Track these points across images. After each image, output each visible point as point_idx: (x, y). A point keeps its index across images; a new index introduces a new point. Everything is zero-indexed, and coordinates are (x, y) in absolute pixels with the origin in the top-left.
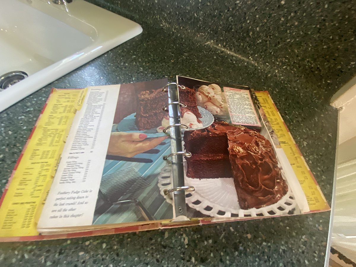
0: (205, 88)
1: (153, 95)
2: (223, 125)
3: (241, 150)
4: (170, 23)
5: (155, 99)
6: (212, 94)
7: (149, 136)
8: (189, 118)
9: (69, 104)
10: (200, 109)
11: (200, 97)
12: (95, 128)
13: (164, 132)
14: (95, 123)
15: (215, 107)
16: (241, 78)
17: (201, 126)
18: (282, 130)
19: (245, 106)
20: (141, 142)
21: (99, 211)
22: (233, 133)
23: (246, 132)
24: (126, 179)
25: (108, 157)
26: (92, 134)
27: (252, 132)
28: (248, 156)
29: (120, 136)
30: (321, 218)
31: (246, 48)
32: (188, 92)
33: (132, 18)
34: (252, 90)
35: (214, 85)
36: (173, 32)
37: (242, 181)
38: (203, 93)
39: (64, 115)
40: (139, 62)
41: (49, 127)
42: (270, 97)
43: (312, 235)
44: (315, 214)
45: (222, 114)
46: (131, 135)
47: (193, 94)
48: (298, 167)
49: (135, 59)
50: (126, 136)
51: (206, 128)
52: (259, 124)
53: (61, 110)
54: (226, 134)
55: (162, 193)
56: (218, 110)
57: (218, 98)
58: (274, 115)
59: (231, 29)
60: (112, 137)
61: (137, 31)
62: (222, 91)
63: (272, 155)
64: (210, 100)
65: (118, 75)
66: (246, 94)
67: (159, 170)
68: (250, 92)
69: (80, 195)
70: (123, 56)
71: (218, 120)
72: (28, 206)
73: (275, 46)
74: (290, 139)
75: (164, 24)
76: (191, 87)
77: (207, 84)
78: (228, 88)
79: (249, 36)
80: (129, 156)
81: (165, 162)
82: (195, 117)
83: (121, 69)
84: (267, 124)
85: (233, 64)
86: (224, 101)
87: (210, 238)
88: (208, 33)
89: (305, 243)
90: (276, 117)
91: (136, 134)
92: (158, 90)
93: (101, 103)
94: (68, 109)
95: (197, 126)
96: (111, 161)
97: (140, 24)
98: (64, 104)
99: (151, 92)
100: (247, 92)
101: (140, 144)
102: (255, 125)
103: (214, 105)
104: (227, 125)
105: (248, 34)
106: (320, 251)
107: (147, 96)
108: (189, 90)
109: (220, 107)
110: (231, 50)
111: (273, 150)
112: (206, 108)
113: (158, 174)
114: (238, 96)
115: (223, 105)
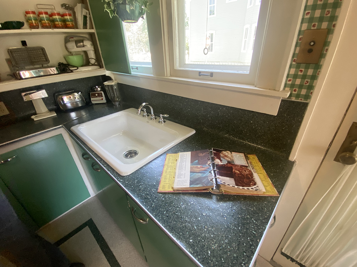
0: (224, 152)
1: (204, 154)
2: (231, 164)
3: (238, 172)
4: (207, 129)
5: (204, 155)
6: (227, 154)
7: (203, 166)
8: (217, 161)
9: (173, 158)
10: (222, 159)
11: (222, 155)
12: (185, 164)
13: (209, 165)
14: (184, 163)
15: (228, 159)
16: (242, 149)
17: (222, 164)
18: (260, 169)
19: (242, 159)
20: (201, 168)
21: (190, 184)
22: (235, 167)
23: (240, 167)
24: (197, 177)
25: (190, 172)
26: (184, 166)
27: (243, 167)
28: (241, 174)
29: (194, 167)
30: (275, 198)
31: (243, 137)
32: (217, 153)
33: (190, 127)
34: (246, 153)
35: (228, 151)
36: (209, 132)
37: (238, 180)
38: (223, 154)
39: (173, 161)
40: (196, 144)
41: (169, 165)
42: (256, 157)
43: (269, 202)
44: (272, 196)
45: (231, 161)
46: (197, 166)
47: (219, 154)
48: (266, 181)
49: (194, 143)
50: (196, 167)
51: (224, 164)
52: (247, 165)
53: (171, 160)
54: (232, 167)
55: (210, 180)
56: (229, 159)
57: (230, 156)
58: (257, 163)
59: (235, 130)
60: (191, 167)
61: (194, 132)
62: (231, 153)
63: (252, 175)
64: (226, 156)
65: (188, 149)
66: (242, 155)
67: (208, 175)
68: (244, 154)
69: (184, 181)
70: (189, 142)
71: (229, 162)
72: (169, 184)
73: (255, 136)
74: (264, 172)
75: (205, 129)
76: (218, 152)
77: (225, 151)
78: (234, 153)
79: (243, 133)
80: (198, 172)
81: (210, 173)
82: (220, 161)
83: (189, 147)
84: (251, 165)
85: (239, 144)
86: (232, 157)
87: (227, 198)
88: (225, 132)
89: (265, 204)
90: (258, 164)
91: (199, 166)
92: (205, 153)
93: (185, 158)
94: (173, 160)
95: (220, 163)
96: (192, 173)
97: (194, 129)
98: (172, 158)
99: (203, 154)
100: (243, 154)
101: (201, 169)
102: (245, 165)
103: (228, 158)
104: (233, 164)
105: (242, 132)
106: (272, 207)
107: (201, 155)
108: (217, 152)
109: (230, 158)
110: (236, 138)
111: (252, 173)
112: (224, 158)
113: (208, 176)
114: (238, 155)
115: (231, 158)
